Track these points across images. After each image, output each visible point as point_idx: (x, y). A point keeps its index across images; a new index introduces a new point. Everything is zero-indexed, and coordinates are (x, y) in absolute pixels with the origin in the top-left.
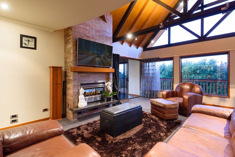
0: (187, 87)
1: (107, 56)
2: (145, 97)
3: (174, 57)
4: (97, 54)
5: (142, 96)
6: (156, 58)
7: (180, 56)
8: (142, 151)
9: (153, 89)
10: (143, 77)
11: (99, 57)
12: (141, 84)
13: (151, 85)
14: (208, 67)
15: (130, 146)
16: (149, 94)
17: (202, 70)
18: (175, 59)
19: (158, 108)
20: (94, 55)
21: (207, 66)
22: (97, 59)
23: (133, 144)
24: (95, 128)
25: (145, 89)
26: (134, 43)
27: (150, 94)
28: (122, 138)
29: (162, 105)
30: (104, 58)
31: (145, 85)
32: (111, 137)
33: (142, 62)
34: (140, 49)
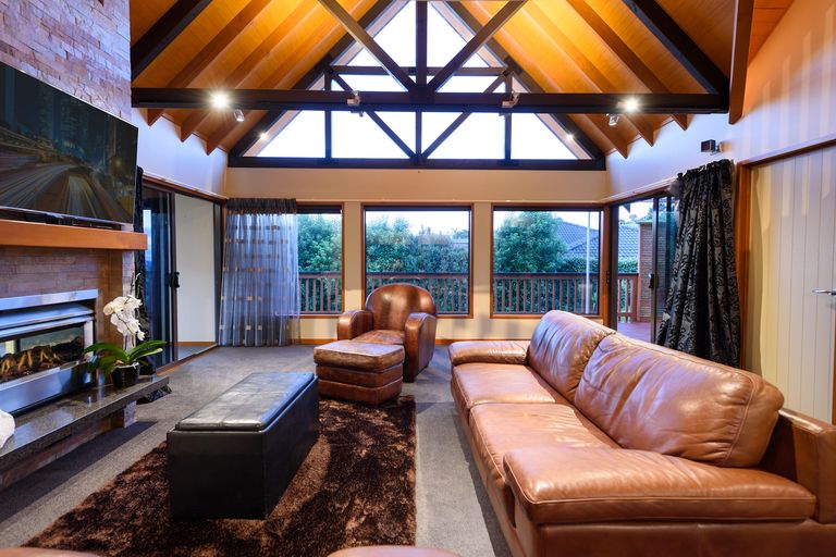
0: (398, 301)
1: (116, 172)
2: (243, 345)
3: (343, 203)
4: (77, 161)
5: (230, 345)
6: (286, 200)
7: (362, 203)
8: (392, 513)
9: (274, 313)
10: (231, 270)
11: (83, 172)
12: (224, 298)
13: (267, 300)
14: (396, 237)
15: (348, 519)
16: (259, 331)
17: (382, 246)
18: (346, 208)
19: (350, 373)
20: (60, 161)
21: (392, 234)
22: (77, 185)
23: (350, 507)
24: (138, 522)
25: (243, 313)
26: (197, 127)
27: (265, 333)
28: (294, 507)
29: (365, 361)
30: (103, 178)
31: (242, 299)
32: (253, 522)
33: (225, 210)
34: (219, 155)
